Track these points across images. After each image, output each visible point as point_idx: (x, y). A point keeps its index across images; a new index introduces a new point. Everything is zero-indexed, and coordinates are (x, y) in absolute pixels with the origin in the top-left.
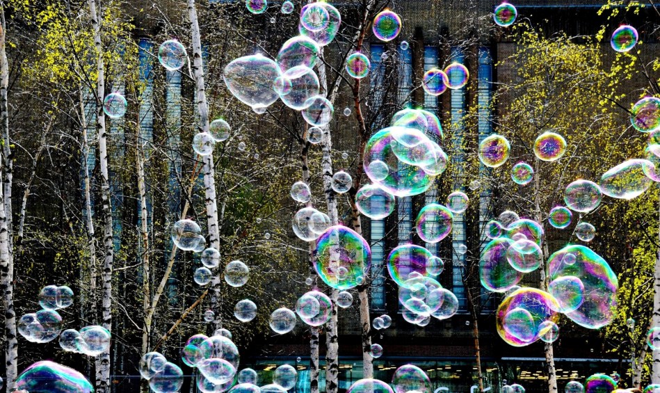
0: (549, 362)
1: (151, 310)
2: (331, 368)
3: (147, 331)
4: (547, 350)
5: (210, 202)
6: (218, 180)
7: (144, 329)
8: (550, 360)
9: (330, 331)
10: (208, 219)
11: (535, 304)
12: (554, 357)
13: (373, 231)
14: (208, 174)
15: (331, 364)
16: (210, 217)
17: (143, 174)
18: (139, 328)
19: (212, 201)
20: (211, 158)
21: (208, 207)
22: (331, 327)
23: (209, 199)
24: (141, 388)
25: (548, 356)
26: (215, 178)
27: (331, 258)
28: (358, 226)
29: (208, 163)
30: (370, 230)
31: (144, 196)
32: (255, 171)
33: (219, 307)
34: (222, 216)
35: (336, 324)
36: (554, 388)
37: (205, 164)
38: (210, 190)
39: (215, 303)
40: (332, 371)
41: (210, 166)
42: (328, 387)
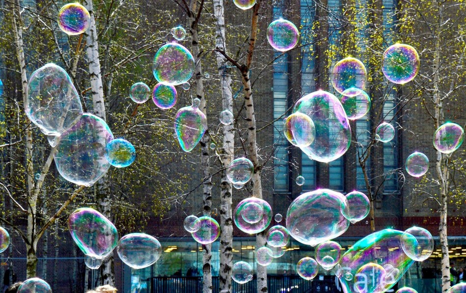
0: (443, 242)
1: (36, 190)
2: (226, 250)
3: (32, 212)
4: (441, 230)
5: (95, 77)
6: (103, 53)
7: (29, 211)
8: (444, 240)
9: (224, 213)
10: (93, 95)
11: (433, 184)
12: (448, 236)
13: (275, 110)
14: (91, 46)
15: (225, 247)
16: (94, 93)
17: (22, 44)
18: (23, 209)
19: (97, 76)
20: (95, 29)
21: (93, 83)
22: (226, 210)
23: (93, 74)
24: (28, 272)
25: (442, 236)
26: (99, 51)
27: (225, 139)
28: (251, 105)
29: (90, 35)
30: (273, 108)
31: (23, 68)
32: (145, 44)
33: (107, 189)
34: (109, 92)
35: (230, 206)
36: (447, 268)
37: (87, 35)
38: (94, 64)
39: (103, 185)
40: (226, 254)
41: (93, 38)
42: (223, 270)
